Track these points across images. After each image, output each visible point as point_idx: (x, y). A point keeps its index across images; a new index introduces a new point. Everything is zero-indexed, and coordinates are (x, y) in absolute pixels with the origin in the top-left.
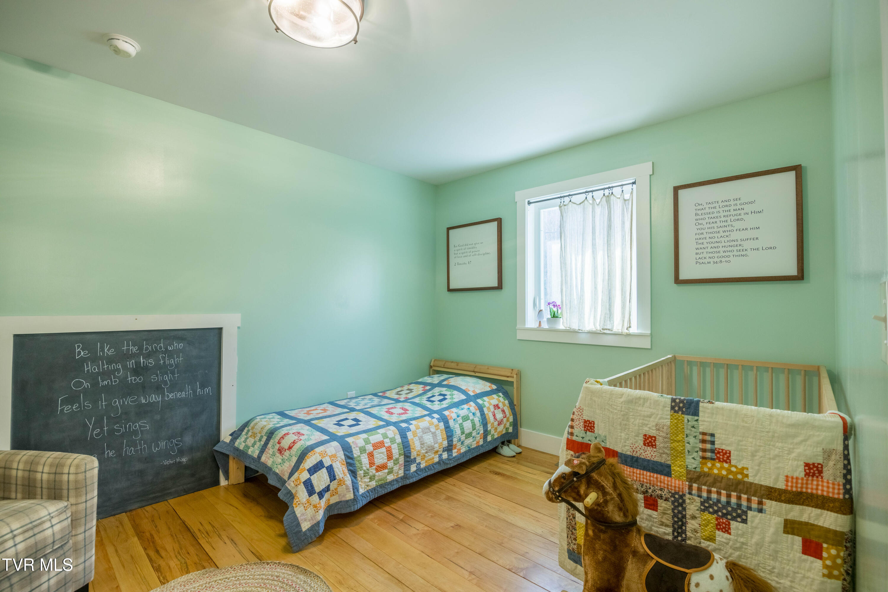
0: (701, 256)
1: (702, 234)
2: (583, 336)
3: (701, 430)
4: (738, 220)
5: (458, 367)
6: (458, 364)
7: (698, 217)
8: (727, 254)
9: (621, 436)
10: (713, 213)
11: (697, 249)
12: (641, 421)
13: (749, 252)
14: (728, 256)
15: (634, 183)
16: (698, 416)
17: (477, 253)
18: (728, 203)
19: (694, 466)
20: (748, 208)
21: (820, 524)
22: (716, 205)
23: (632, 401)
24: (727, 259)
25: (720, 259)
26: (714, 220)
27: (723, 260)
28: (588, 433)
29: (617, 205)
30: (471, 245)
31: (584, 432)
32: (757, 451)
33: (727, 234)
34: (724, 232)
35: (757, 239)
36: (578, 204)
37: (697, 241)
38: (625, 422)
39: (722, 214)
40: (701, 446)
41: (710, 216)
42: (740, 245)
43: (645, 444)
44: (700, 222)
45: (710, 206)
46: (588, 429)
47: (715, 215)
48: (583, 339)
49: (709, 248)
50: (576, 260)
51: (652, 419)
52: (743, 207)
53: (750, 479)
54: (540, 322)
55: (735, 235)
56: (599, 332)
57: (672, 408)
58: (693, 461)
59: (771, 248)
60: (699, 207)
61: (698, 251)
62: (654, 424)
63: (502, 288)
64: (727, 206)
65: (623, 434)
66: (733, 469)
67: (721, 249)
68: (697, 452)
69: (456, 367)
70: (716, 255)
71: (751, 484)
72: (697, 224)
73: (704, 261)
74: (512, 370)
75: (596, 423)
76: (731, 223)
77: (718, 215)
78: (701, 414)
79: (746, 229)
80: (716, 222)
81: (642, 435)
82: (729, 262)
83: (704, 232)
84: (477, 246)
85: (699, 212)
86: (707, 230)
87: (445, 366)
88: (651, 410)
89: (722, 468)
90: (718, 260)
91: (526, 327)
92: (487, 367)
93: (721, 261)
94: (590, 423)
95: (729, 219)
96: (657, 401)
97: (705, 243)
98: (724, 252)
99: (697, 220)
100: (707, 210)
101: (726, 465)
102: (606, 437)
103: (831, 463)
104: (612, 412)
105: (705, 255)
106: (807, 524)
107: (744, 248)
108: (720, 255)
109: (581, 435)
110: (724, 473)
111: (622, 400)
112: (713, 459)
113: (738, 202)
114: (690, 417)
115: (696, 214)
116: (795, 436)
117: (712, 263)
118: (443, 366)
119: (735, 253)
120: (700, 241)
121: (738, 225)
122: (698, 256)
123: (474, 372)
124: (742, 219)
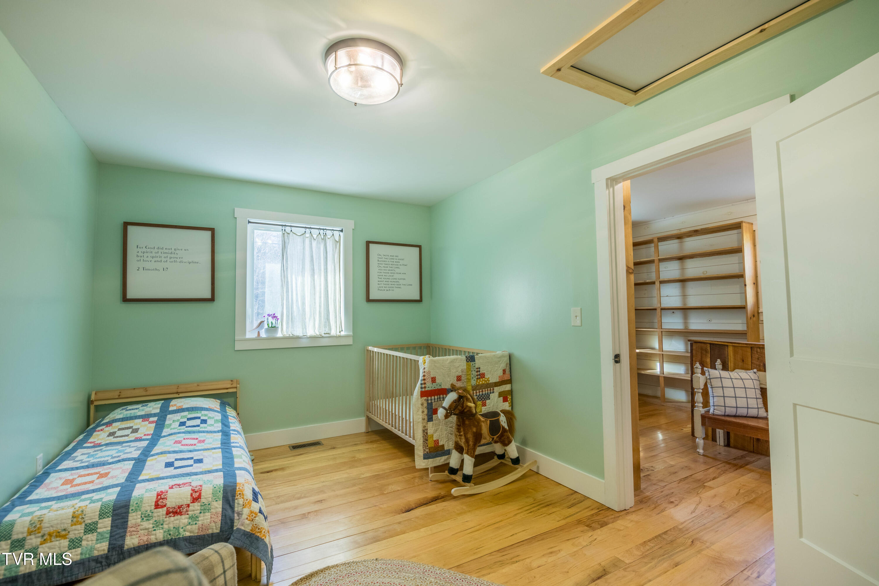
0: (380, 286)
1: (381, 273)
2: (304, 341)
3: (476, 367)
4: (397, 268)
5: (148, 393)
6: (146, 389)
7: (379, 262)
8: (392, 286)
9: (448, 380)
10: (386, 261)
11: (378, 281)
12: (455, 370)
13: (402, 286)
14: (393, 287)
15: (342, 231)
16: (475, 361)
17: (178, 260)
18: (393, 257)
19: (474, 383)
20: (401, 262)
21: (506, 390)
22: (388, 257)
23: (452, 361)
24: (392, 289)
25: (390, 289)
26: (387, 266)
27: (391, 289)
28: (434, 384)
29: (330, 244)
30: (169, 249)
31: (431, 384)
32: (491, 370)
33: (392, 274)
34: (391, 273)
35: (405, 279)
36: (298, 235)
37: (378, 276)
38: (449, 373)
39: (390, 263)
40: (476, 374)
41: (385, 263)
42: (398, 282)
43: (457, 381)
44: (380, 265)
45: (385, 257)
46: (433, 382)
47: (387, 263)
48: (304, 343)
49: (384, 281)
50: (296, 280)
51: (459, 368)
52: (399, 261)
53: (490, 382)
54: (259, 332)
55: (396, 276)
56: (317, 336)
57: (467, 361)
58: (474, 381)
59: (410, 285)
60: (380, 257)
61: (379, 283)
62: (461, 370)
63: (214, 300)
64: (392, 259)
65: (448, 379)
66: (486, 380)
67: (390, 283)
68: (475, 377)
69: (144, 393)
70: (387, 286)
71: (491, 383)
72: (379, 266)
73: (382, 289)
74: (232, 381)
75: (436, 377)
76: (394, 269)
77: (389, 263)
78: (476, 360)
79: (401, 273)
80: (387, 267)
81: (456, 377)
82: (393, 290)
83: (382, 271)
84: (177, 252)
85: (380, 260)
86: (383, 271)
87: (121, 397)
88: (459, 364)
89: (483, 380)
90: (389, 289)
91: (247, 337)
92: (196, 385)
93: (390, 290)
94: (434, 378)
95: (393, 266)
96: (461, 359)
97: (382, 279)
98: (391, 284)
99: (378, 264)
100: (383, 259)
101: (484, 379)
102: (441, 383)
103: (507, 368)
104: (444, 369)
105: (382, 285)
106: (504, 391)
107: (400, 283)
108: (389, 286)
109: (431, 386)
110: (484, 382)
111: (448, 362)
112: (480, 378)
113: (397, 258)
114: (472, 363)
115: (378, 261)
116: (499, 361)
117: (386, 290)
118: (117, 397)
119: (396, 286)
120: (380, 277)
121: (397, 270)
122: (379, 286)
123: (177, 393)
124: (399, 268)
